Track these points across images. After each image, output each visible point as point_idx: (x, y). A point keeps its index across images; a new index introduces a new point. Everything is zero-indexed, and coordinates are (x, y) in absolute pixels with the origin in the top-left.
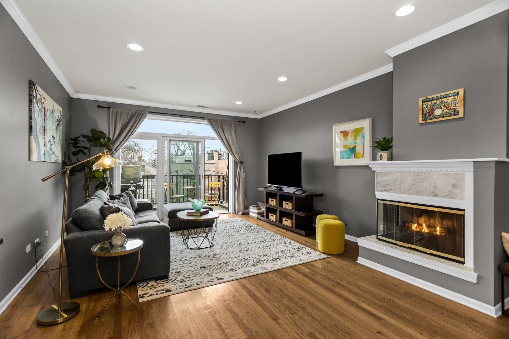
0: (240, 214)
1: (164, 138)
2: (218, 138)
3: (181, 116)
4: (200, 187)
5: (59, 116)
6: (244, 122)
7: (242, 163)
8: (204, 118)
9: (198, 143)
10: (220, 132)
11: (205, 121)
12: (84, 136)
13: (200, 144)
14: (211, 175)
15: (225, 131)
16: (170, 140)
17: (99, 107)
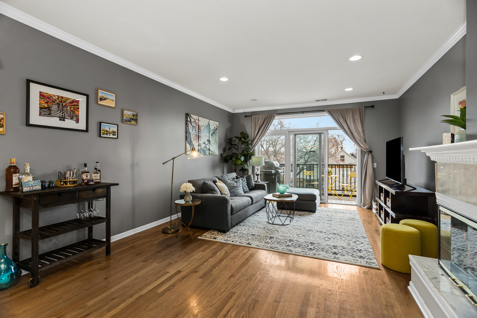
0: (365, 208)
1: (290, 133)
2: (339, 128)
3: (303, 112)
4: (322, 176)
5: (215, 128)
6: (373, 106)
7: (371, 152)
8: (324, 110)
9: (320, 134)
10: (341, 121)
11: (326, 112)
12: (237, 138)
13: (323, 136)
14: (354, 165)
15: (348, 120)
16: (295, 135)
17: (246, 116)
